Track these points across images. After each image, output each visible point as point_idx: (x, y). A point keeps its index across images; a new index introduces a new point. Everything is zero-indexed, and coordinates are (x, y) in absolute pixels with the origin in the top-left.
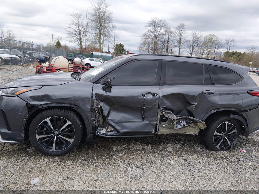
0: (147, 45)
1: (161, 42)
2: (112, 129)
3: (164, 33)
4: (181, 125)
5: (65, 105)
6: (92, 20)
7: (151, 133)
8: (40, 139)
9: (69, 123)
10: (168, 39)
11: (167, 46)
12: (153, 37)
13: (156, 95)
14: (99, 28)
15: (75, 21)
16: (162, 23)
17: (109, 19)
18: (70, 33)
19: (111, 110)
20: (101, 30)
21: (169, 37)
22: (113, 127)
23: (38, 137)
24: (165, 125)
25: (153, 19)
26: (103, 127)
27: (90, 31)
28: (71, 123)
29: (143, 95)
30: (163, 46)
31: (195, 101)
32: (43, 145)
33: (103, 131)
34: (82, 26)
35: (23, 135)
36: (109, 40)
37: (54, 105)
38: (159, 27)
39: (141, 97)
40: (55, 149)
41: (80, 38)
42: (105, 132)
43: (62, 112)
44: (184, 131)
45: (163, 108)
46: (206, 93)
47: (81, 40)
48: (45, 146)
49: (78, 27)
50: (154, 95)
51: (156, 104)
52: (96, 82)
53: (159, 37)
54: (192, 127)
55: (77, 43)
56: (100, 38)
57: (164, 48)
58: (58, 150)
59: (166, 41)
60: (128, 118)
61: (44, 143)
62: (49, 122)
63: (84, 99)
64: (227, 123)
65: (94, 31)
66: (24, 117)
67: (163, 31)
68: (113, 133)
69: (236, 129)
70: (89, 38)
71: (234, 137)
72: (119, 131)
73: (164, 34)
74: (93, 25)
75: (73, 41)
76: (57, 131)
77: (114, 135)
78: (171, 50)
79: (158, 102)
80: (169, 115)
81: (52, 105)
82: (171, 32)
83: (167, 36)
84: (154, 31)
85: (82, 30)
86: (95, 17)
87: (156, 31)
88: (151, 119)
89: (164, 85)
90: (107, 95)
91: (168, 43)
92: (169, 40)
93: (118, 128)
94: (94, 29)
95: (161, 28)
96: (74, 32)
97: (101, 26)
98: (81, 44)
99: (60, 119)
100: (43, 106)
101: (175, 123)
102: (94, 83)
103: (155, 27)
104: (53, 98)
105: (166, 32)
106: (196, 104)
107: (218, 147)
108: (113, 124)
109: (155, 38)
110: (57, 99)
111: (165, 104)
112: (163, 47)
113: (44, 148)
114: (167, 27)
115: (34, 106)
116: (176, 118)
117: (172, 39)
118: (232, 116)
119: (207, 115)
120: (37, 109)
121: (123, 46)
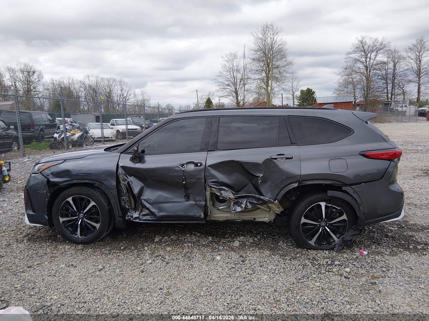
0: (350, 86)
1: (380, 77)
2: (147, 212)
3: (385, 60)
4: (242, 207)
5: (87, 181)
6: (254, 59)
7: (198, 218)
8: (63, 222)
9: (93, 203)
10: (394, 70)
11: (393, 83)
12: (363, 70)
13: (199, 165)
14: (266, 69)
15: (227, 64)
16: (378, 44)
17: (281, 53)
18: (220, 84)
19: (145, 187)
20: (269, 71)
21: (395, 66)
22: (148, 209)
23: (61, 220)
24: (222, 207)
25: (360, 39)
26: (135, 209)
27: (253, 76)
28: (95, 204)
29: (182, 165)
30: (384, 83)
31: (260, 171)
32: (68, 229)
33: (136, 215)
34: (238, 71)
35: (47, 217)
36: (283, 87)
37: (76, 181)
38: (372, 51)
39: (178, 169)
40: (81, 235)
41: (236, 89)
42: (138, 216)
43: (85, 190)
44: (253, 217)
45: (212, 182)
46: (276, 159)
47: (236, 93)
48: (70, 231)
49: (232, 74)
50: (196, 165)
51: (200, 177)
52: (124, 152)
53: (375, 69)
54: (264, 210)
55: (231, 97)
56: (267, 86)
57: (387, 88)
58: (83, 237)
59: (390, 73)
60: (167, 197)
61: (69, 228)
62: (71, 202)
63: (108, 174)
64: (323, 204)
65: (257, 76)
66: (46, 196)
67: (381, 58)
68: (148, 217)
69: (345, 215)
70: (251, 87)
71: (344, 227)
72: (156, 215)
73: (385, 63)
74: (256, 66)
75: (226, 96)
76: (82, 213)
77: (150, 220)
78: (402, 88)
79: (203, 174)
80: (222, 192)
81: (73, 182)
82: (399, 57)
83: (391, 65)
84: (364, 59)
85: (239, 76)
86: (258, 53)
87: (368, 59)
88: (197, 198)
89: (214, 151)
90: (134, 168)
91: (393, 76)
92: (396, 72)
93: (153, 210)
94: (257, 72)
95: (377, 52)
96: (227, 83)
97: (269, 66)
98: (237, 99)
99: (84, 198)
100: (65, 183)
101: (232, 203)
102: (121, 153)
103: (365, 52)
104: (74, 173)
105: (388, 58)
106: (262, 175)
107: (312, 242)
108: (148, 205)
109: (367, 71)
110: (77, 175)
111: (213, 176)
112: (385, 85)
113: (68, 233)
114: (387, 49)
115: (55, 184)
116: (232, 196)
117: (401, 70)
118: (330, 193)
119: (283, 192)
120: (58, 187)
121: (314, 93)
